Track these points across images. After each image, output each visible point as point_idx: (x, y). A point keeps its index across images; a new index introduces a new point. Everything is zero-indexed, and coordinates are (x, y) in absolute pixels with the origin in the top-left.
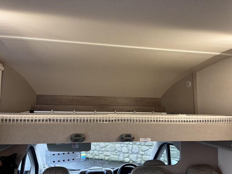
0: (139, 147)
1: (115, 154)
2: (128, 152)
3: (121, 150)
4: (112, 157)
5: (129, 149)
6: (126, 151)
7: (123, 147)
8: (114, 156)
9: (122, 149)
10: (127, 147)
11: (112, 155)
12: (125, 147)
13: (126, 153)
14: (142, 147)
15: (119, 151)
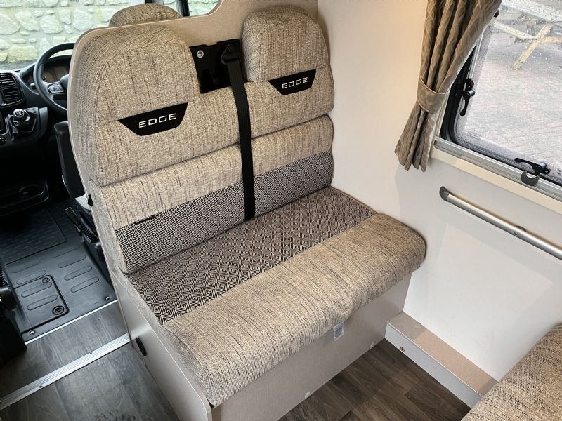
0: (91, 13)
1: (21, 40)
2: (61, 29)
3: (37, 29)
4: (16, 51)
5: (63, 20)
6: (57, 28)
7: (44, 18)
8: (20, 48)
9: (41, 22)
10: (53, 16)
11: (15, 46)
12: (48, 17)
13: (55, 34)
14: (100, 13)
15: (34, 31)
